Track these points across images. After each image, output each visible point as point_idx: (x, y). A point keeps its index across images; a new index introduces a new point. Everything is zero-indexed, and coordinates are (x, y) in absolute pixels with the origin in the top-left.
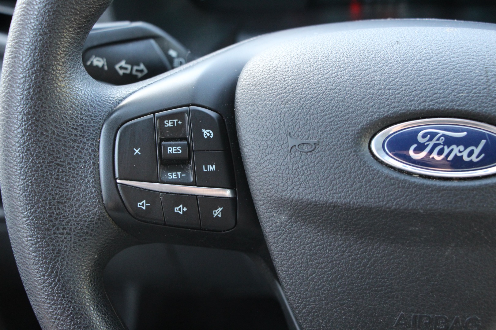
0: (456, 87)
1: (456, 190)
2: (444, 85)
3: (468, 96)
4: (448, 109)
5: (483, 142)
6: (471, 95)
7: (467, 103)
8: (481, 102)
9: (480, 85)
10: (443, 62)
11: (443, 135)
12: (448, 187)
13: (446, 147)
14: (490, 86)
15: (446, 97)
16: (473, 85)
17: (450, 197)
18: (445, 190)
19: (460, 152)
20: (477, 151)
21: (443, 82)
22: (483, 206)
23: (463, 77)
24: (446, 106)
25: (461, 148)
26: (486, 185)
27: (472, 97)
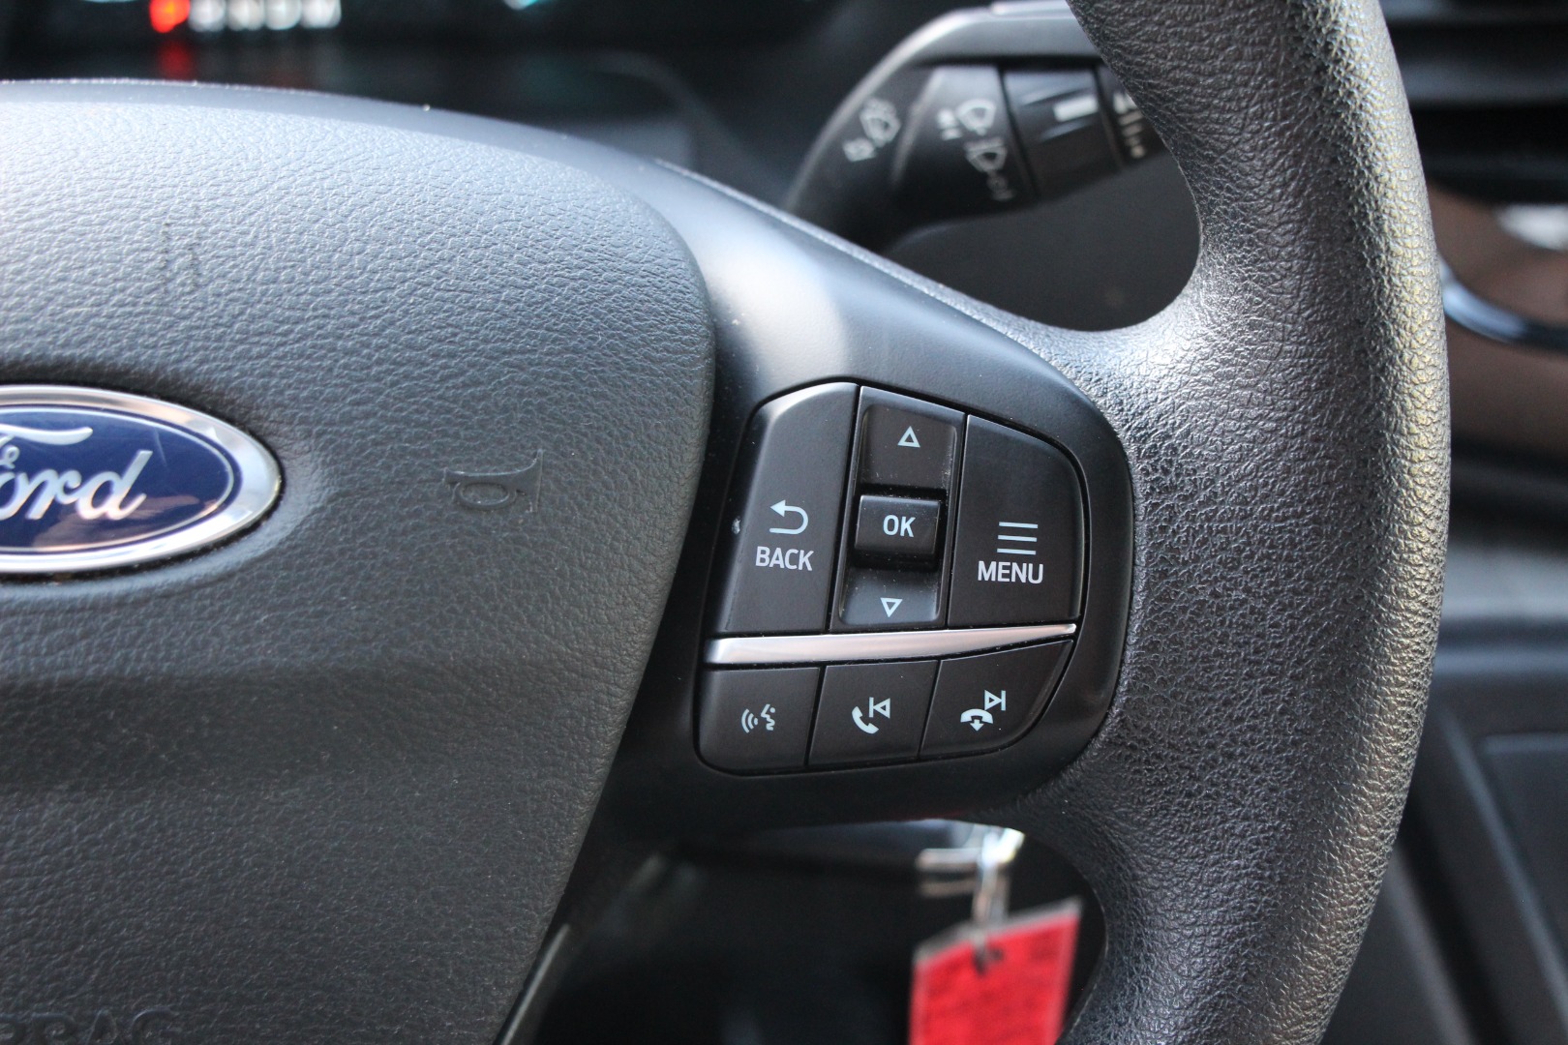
0: (60, 286)
1: (52, 612)
2: (23, 282)
3: (97, 315)
4: (28, 358)
5: (144, 456)
6: (106, 310)
7: (90, 338)
8: (137, 330)
9: (139, 279)
10: (34, 211)
11: (16, 441)
12: (26, 603)
13: (22, 478)
14: (170, 280)
15: (26, 320)
16: (116, 280)
17: (30, 634)
18: (13, 613)
19: (67, 490)
20: (122, 486)
21: (19, 272)
22: (138, 659)
23: (90, 255)
24: (23, 348)
25: (72, 478)
26: (149, 591)
27: (110, 317)
